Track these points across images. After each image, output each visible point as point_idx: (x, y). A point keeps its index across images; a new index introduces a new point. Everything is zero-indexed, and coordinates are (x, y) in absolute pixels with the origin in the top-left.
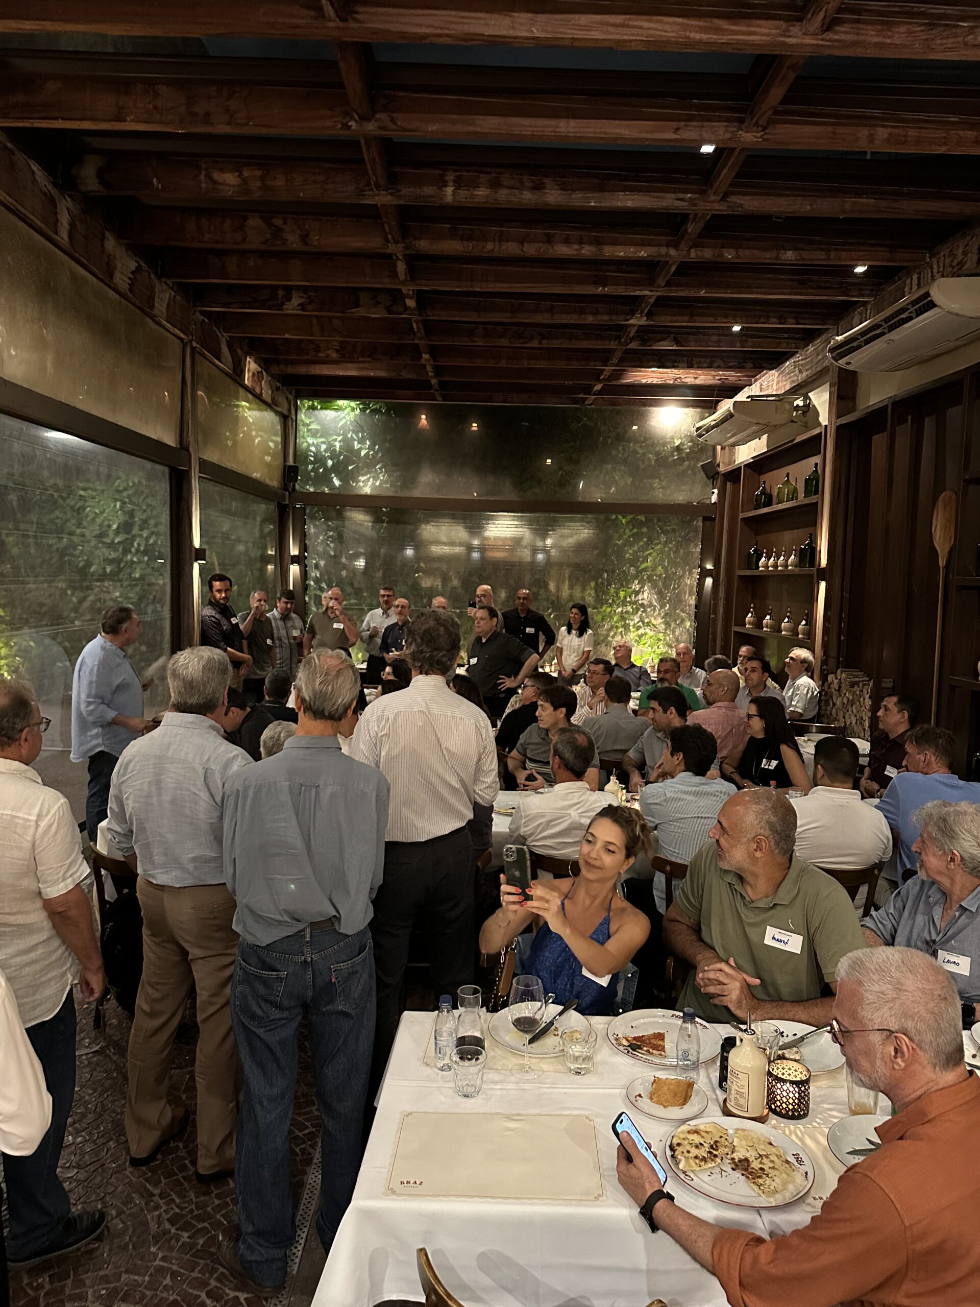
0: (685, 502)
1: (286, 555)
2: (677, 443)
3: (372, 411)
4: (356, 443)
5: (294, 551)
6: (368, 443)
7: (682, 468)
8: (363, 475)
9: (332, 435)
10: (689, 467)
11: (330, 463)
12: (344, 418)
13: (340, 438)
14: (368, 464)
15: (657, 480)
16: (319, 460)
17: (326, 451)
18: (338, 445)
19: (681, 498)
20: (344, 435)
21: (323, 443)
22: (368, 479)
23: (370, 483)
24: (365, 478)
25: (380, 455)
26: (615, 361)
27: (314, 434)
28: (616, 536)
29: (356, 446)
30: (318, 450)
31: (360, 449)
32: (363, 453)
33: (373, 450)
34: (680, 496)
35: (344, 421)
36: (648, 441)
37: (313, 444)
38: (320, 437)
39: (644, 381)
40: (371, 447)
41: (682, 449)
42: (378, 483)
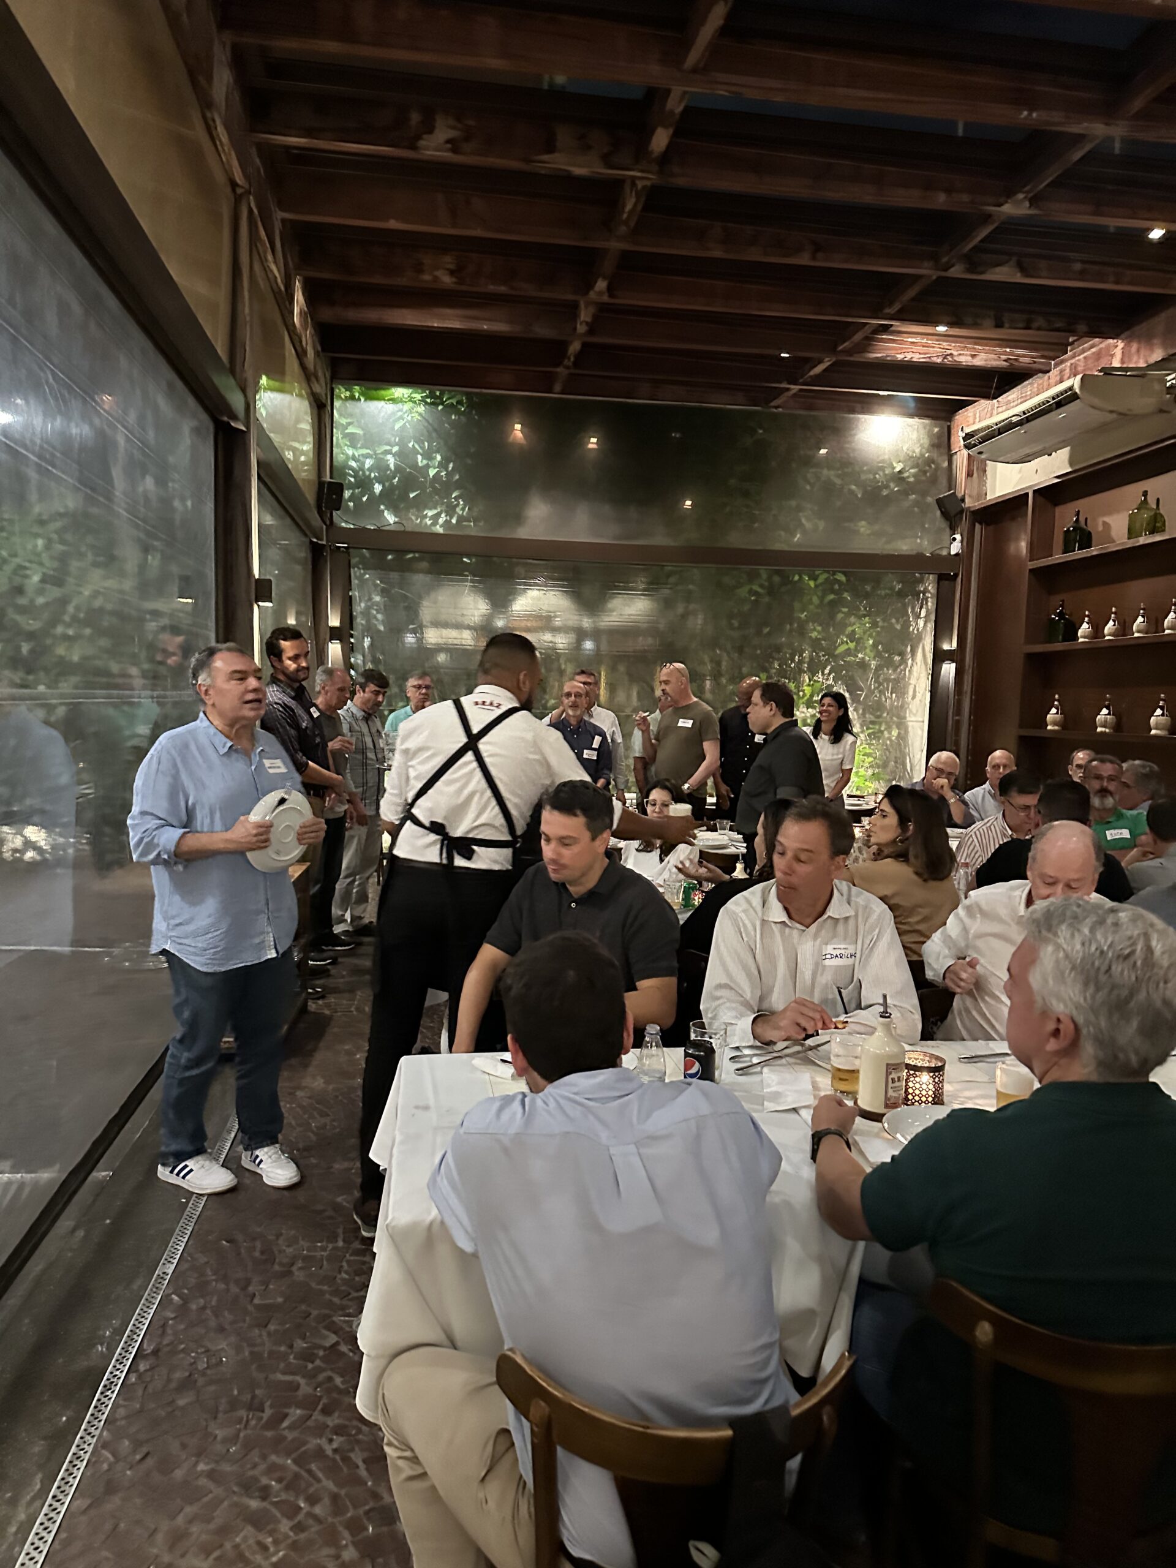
0: (914, 553)
1: (323, 624)
2: (898, 467)
3: (445, 407)
4: (420, 457)
5: (334, 621)
6: (439, 458)
7: (906, 504)
8: (430, 509)
9: (380, 444)
10: (916, 503)
11: (378, 488)
12: (401, 418)
13: (395, 449)
14: (439, 490)
15: (863, 523)
16: (364, 483)
17: (370, 470)
18: (391, 461)
19: (905, 548)
20: (402, 444)
21: (367, 456)
22: (437, 516)
23: (441, 521)
24: (435, 512)
25: (457, 477)
26: (897, 307)
27: (353, 440)
28: (797, 605)
29: (421, 461)
30: (362, 469)
31: (427, 466)
32: (432, 472)
33: (446, 470)
34: (904, 546)
35: (401, 423)
36: (847, 465)
37: (354, 458)
38: (360, 448)
39: (900, 357)
40: (443, 465)
41: (903, 479)
42: (454, 521)
